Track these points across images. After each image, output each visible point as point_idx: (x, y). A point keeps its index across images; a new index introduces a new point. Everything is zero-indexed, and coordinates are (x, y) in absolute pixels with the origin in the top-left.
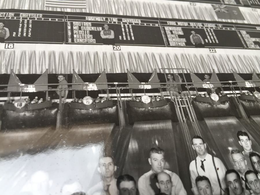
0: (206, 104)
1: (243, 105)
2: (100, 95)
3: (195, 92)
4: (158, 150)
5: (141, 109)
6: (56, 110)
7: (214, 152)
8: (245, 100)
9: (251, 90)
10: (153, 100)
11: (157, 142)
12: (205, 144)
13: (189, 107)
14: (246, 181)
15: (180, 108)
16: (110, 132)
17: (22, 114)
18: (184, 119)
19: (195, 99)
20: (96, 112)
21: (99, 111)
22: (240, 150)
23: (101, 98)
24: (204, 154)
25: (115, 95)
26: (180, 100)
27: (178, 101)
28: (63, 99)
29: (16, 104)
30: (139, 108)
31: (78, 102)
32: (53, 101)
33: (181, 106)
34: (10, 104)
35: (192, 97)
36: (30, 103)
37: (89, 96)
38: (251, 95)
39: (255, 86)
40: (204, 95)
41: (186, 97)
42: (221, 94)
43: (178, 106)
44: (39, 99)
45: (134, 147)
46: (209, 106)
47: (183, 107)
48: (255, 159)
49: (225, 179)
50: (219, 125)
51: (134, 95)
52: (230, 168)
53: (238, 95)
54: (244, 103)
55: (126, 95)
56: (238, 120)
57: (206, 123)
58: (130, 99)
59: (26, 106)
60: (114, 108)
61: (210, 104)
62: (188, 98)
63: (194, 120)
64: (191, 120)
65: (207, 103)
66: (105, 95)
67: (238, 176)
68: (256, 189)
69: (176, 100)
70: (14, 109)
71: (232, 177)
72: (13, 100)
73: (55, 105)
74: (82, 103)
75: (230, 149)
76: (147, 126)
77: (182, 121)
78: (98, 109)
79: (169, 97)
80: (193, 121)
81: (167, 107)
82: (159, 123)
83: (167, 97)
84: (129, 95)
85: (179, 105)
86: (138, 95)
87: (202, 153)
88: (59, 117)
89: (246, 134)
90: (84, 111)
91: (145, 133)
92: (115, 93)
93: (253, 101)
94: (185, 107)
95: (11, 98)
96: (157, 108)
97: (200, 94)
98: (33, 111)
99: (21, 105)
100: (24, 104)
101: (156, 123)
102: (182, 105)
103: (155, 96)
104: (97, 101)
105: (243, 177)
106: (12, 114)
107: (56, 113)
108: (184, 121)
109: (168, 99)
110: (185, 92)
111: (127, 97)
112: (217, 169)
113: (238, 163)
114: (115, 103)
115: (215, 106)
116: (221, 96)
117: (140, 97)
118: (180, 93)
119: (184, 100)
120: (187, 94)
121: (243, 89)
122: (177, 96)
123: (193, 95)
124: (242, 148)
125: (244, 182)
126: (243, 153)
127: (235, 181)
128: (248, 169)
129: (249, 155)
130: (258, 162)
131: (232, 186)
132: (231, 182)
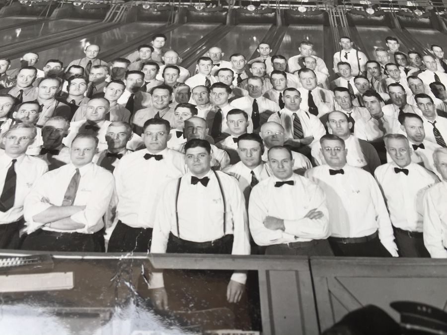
0: (360, 16)
1: (399, 19)
2: (261, 5)
3: (351, 6)
4: (307, 43)
5: (296, 16)
6: (226, 13)
7: (359, 48)
8: (402, 16)
9: (412, 8)
10: (309, 10)
11: (308, 38)
12: (352, 43)
13: (342, 17)
14: (386, 69)
15: (333, 17)
16: (269, 29)
17: (201, 14)
18: (336, 24)
19: (350, 12)
20: (258, 15)
21: (260, 15)
22: (386, 49)
23: (263, 6)
24: (350, 48)
25: (275, 5)
26: (334, 11)
27: (332, 12)
28: (231, 6)
29: (196, 8)
30: (296, 15)
31: (243, 8)
32: (224, 7)
33: (335, 16)
34: (192, 7)
35: (347, 10)
36: (206, 7)
37: (252, 4)
38: (411, 12)
39: (417, 5)
40: (360, 9)
41: (341, 9)
43: (332, 16)
44: (213, 5)
45: (287, 40)
46: (363, 17)
47: (336, 17)
48: (399, 57)
49: (366, 66)
50: (369, 31)
51: (291, 5)
52: (371, 60)
53: (396, 11)
54: (400, 17)
55: (284, 5)
56: (389, 29)
57: (356, 29)
58: (287, 8)
59: (204, 9)
60: (273, 14)
61: (364, 16)
62: (343, 10)
63: (346, 26)
64: (343, 26)
66: (266, 5)
67: (379, 65)
68: (394, 75)
69: (331, 11)
70: (195, 10)
71: (372, 65)
72: (194, 5)
73: (226, 10)
74: (247, 9)
75: (376, 47)
76: (300, 28)
77: (333, 26)
78: (259, 14)
79: (325, 9)
80: (344, 26)
81: (321, 16)
82: (311, 26)
83: (322, 9)
84: (287, 5)
85: (333, 14)
86: (295, 6)
87: (347, 48)
88: (228, 17)
89: (395, 39)
90: (247, 15)
91: (298, 31)
92: (275, 3)
93: (412, 17)
94: (339, 17)
95: (193, 3)
96: (312, 16)
97: (355, 8)
98: (209, 12)
99: (200, 8)
100: (202, 8)
101: (309, 26)
102: (336, 14)
103: (311, 8)
104: (259, 9)
105: (384, 66)
106: (194, 13)
107: (226, 14)
108: (335, 26)
109: (323, 10)
110: (341, 6)
111: (285, 7)
112: (358, 59)
114: (274, 10)
115: (369, 17)
116: (377, 10)
117: (297, 7)
118: (335, 6)
119: (339, 11)
120: (343, 8)
121: (403, 7)
122: (332, 8)
123: (349, 9)
124: (388, 48)
125: (383, 70)
126: (388, 51)
127: (375, 68)
128: (389, 62)
129: (394, 53)
130: (402, 59)
131: (371, 70)
132: (370, 68)
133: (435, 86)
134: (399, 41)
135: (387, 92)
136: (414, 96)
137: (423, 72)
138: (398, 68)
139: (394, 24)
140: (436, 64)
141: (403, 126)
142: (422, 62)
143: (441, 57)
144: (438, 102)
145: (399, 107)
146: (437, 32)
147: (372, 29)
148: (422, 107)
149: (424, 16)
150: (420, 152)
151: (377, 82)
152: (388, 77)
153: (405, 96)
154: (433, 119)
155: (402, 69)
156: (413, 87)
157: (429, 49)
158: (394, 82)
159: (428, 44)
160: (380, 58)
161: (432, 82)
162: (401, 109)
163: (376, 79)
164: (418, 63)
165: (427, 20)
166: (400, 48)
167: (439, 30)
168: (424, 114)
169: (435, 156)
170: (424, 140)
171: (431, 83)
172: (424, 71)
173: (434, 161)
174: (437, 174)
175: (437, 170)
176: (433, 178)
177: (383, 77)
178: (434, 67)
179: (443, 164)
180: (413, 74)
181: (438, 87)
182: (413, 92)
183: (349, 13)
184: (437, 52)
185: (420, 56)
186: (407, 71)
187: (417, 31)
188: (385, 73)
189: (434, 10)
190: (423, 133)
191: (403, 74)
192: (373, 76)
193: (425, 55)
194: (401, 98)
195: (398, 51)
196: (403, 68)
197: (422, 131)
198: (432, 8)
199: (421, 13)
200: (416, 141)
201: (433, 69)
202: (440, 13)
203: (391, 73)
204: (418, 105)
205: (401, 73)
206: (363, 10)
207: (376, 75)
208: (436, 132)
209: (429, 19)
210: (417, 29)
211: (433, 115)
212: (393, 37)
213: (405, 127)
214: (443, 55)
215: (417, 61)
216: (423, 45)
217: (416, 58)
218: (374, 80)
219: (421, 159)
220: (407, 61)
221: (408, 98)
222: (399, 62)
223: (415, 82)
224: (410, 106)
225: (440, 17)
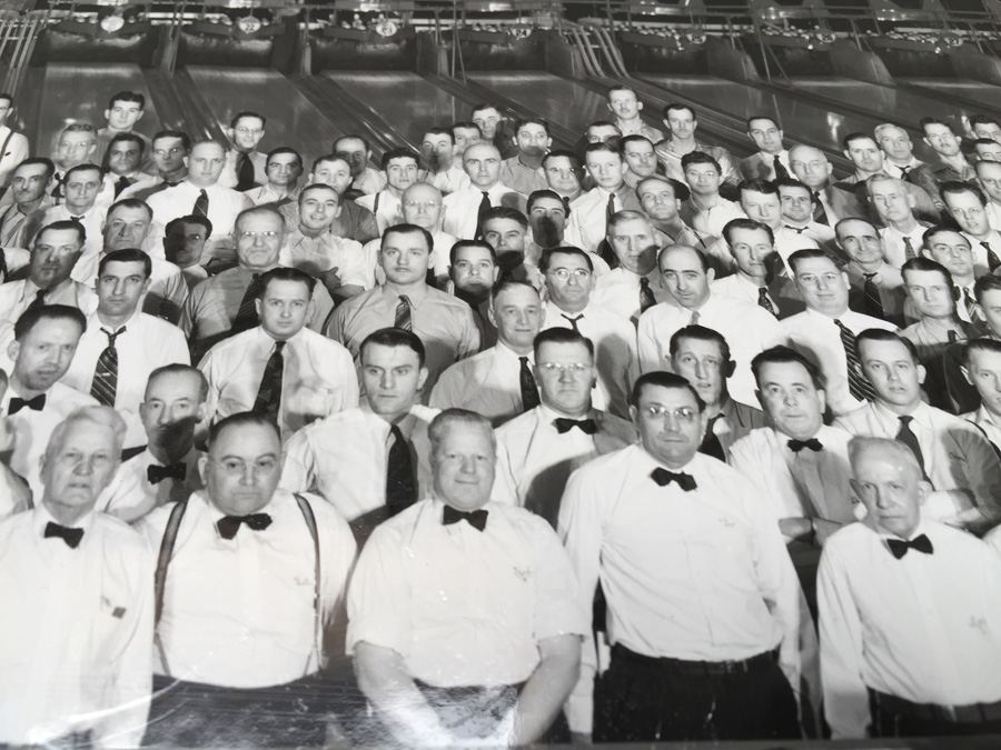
0: (74, 37)
1: (182, 43)
3: (67, 12)
7: (22, 125)
8: (196, 34)
9: (237, 13)
12: (11, 110)
13: (24, 41)
14: (65, 180)
19: (53, 27)
26: (12, 25)
33: (7, 38)
35: (51, 21)
38: (229, 23)
40: (87, 19)
41: (35, 22)
42: (137, 18)
46: (82, 40)
48: (123, 146)
49: (12, 172)
50: (78, 79)
52: (38, 155)
53: (185, 22)
54: (190, 39)
56: (138, 71)
57: (44, 73)
61: (87, 36)
62: (39, 23)
63: (20, 65)
65: (81, 34)
67: (50, 170)
68: (77, 199)
71: (31, 171)
75: (70, 121)
80: (16, 66)
89: (140, 99)
93: (222, 37)
94: (16, 41)
97: (76, 18)
102: (11, 35)
105: (62, 174)
110: (39, 12)
113: (69, 149)
115: (98, 40)
116: (132, 21)
118: (22, 13)
119: (24, 27)
120: (41, 17)
121: (212, 10)
122: (10, 18)
123: (56, 18)
124: (106, 123)
125: (55, 182)
126: (100, 132)
127: (36, 178)
128: (86, 162)
129: (113, 137)
130: (130, 153)
131: (19, 186)
132: (20, 179)
133: (182, 228)
134: (149, 104)
135: (32, 245)
136: (104, 255)
137: (170, 189)
138: (101, 178)
139: (161, 55)
140: (223, 166)
141: (18, 344)
142: (185, 160)
143: (248, 145)
144: (164, 271)
145: (38, 289)
146: (277, 76)
147: (90, 71)
148: (108, 289)
149: (260, 35)
150: (21, 420)
151: (21, 216)
152: (57, 204)
153: (76, 256)
154: (123, 320)
155: (110, 180)
156: (116, 231)
157: (223, 122)
158: (66, 215)
159: (229, 112)
160: (64, 151)
161: (181, 217)
162: (41, 294)
163: (21, 208)
164: (167, 164)
165: (263, 45)
166: (138, 125)
167: (282, 72)
168: (103, 309)
169: (60, 434)
170: (56, 385)
171: (177, 220)
172: (174, 185)
173: (48, 448)
174: (32, 486)
175: (43, 473)
176: (14, 499)
177: (43, 204)
178: (210, 174)
179: (71, 455)
180: (136, 193)
181: (191, 229)
182: (105, 247)
183: (48, 31)
184: (247, 130)
185: (187, 145)
186: (121, 185)
187: (217, 74)
188: (56, 193)
189: (301, 17)
190: (63, 366)
191: (107, 195)
192: (15, 200)
193: (206, 139)
194: (62, 261)
195: (128, 130)
196: (116, 178)
197: (65, 358)
198: (297, 11)
199: (257, 26)
200: (30, 387)
201: (206, 179)
202: (312, 26)
203: (73, 193)
204: (98, 282)
205: (102, 190)
206: (93, 21)
207: (26, 198)
208: (109, 360)
209: (273, 41)
210: (220, 70)
211: (128, 311)
212: (137, 92)
213: (21, 348)
214: (256, 141)
215: (169, 158)
216: (214, 112)
217: (171, 150)
218: (15, 209)
219: (14, 440)
220: (141, 156)
221: (81, 261)
222: (115, 160)
223: (130, 215)
224: (73, 285)
225: (306, 36)
